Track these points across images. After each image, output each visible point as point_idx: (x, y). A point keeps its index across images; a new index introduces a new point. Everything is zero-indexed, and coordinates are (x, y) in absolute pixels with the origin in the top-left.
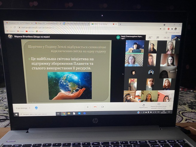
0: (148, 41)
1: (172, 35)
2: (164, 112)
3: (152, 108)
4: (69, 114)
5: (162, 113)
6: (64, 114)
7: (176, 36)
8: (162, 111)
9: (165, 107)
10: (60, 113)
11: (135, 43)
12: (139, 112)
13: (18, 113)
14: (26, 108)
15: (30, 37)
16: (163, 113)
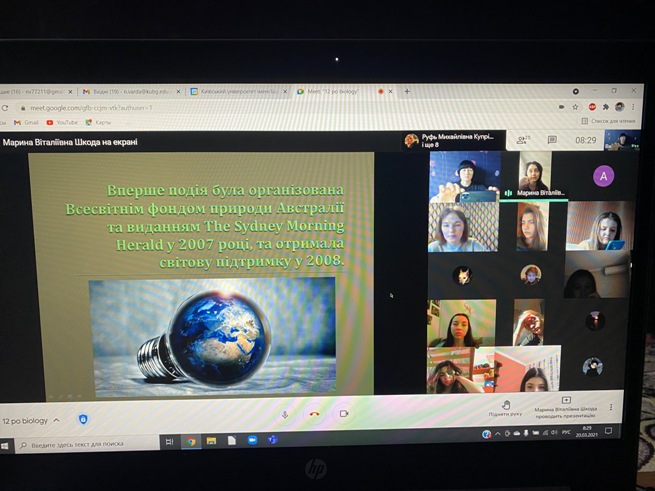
0: (516, 155)
2: (587, 432)
3: (540, 417)
4: (212, 441)
8: (579, 428)
10: (177, 438)
12: (487, 432)
13: (11, 441)
15: (63, 143)
16: (584, 435)
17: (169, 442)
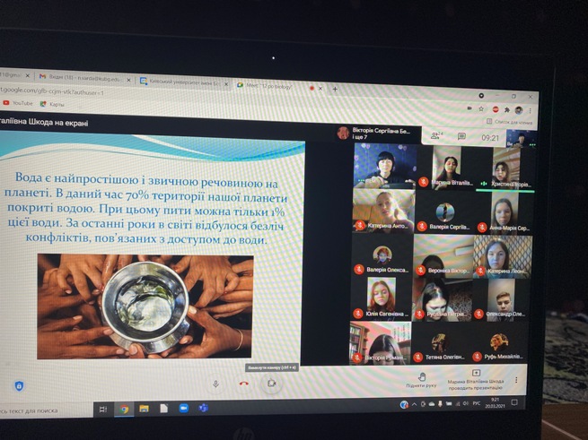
0: (430, 149)
2: (495, 403)
3: (452, 389)
4: (144, 409)
5: (488, 406)
8: (487, 399)
9: (500, 385)
10: (110, 405)
12: (404, 402)
16: (493, 406)
17: (103, 410)
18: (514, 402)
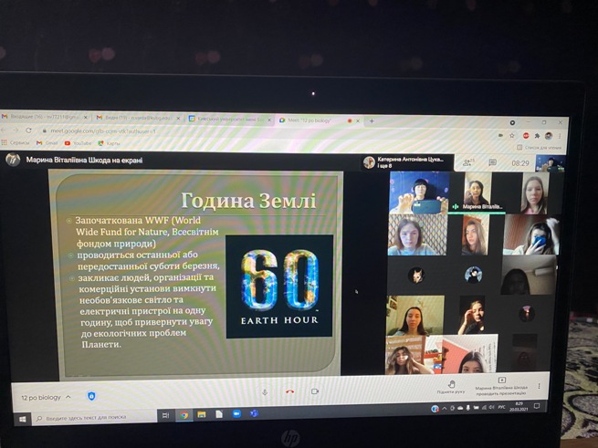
0: (462, 175)
1: (538, 156)
2: (522, 406)
3: (480, 394)
4: (202, 415)
5: (512, 410)
6: (186, 415)
7: (551, 158)
8: (512, 403)
9: (524, 391)
10: (172, 412)
11: (420, 182)
12: (435, 406)
13: (28, 415)
14: (57, 398)
15: (78, 161)
16: (517, 410)
17: (165, 416)
18: (537, 406)
